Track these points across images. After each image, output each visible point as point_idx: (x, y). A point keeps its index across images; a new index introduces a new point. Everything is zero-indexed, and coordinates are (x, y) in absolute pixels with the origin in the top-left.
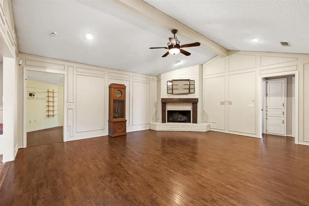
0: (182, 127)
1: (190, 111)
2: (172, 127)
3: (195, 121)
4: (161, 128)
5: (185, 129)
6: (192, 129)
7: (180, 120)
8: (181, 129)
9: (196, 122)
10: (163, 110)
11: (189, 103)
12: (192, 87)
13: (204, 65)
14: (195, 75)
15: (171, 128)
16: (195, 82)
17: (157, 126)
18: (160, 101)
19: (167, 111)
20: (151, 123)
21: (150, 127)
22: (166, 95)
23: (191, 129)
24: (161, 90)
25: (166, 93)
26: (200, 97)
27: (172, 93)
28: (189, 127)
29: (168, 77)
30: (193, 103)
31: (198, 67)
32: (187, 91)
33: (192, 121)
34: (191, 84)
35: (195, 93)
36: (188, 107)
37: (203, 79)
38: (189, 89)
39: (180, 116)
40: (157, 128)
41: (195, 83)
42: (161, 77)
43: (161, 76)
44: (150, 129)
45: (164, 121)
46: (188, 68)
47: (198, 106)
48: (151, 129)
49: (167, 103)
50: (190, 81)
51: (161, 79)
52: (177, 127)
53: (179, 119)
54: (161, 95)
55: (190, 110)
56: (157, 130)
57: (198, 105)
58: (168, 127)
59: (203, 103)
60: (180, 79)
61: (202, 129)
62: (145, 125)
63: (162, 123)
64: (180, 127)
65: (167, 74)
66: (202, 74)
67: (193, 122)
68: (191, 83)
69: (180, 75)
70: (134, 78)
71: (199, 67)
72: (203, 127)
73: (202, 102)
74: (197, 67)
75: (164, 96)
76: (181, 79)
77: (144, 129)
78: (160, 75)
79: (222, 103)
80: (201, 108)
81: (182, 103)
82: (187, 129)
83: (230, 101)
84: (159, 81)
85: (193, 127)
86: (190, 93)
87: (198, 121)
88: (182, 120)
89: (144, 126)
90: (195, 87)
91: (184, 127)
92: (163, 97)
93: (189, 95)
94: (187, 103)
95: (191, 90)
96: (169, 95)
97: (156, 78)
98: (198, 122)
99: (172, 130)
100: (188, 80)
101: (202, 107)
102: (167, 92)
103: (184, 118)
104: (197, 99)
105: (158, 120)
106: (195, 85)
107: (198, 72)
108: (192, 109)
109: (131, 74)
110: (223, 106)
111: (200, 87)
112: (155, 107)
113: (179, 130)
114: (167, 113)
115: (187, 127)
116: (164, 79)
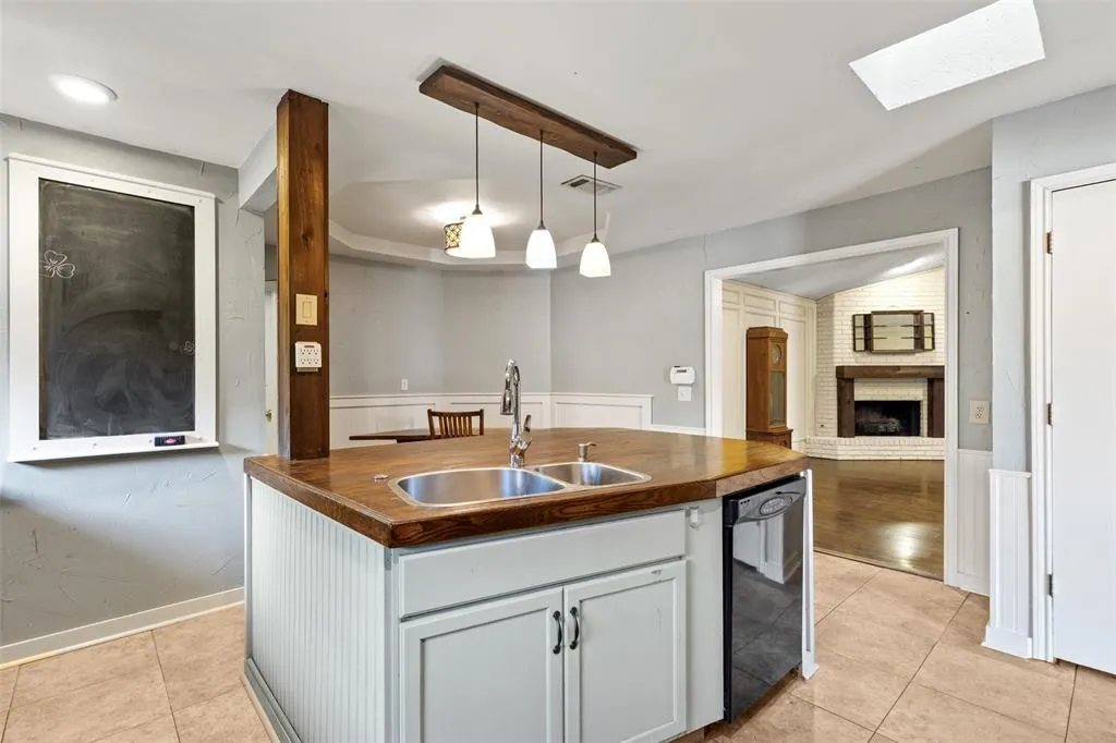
0: (914, 448)
1: (917, 404)
3: (936, 430)
4: (854, 453)
7: (886, 428)
10: (845, 401)
11: (918, 380)
14: (934, 298)
16: (936, 317)
18: (833, 373)
19: (853, 403)
22: (849, 356)
24: (836, 342)
25: (851, 351)
29: (855, 304)
30: (929, 379)
32: (910, 345)
35: (937, 349)
36: (916, 392)
41: (937, 322)
42: (836, 304)
43: (835, 299)
45: (843, 432)
49: (859, 380)
50: (924, 316)
51: (835, 309)
53: (881, 427)
54: (835, 356)
55: (919, 398)
56: (840, 458)
63: (839, 436)
64: (908, 448)
65: (851, 293)
67: (931, 434)
68: (924, 320)
70: (781, 309)
75: (845, 360)
76: (895, 309)
78: (833, 298)
82: (928, 453)
84: (824, 315)
90: (936, 332)
91: (919, 448)
92: (839, 362)
93: (918, 355)
96: (858, 355)
97: (815, 306)
98: (945, 436)
99: (883, 458)
100: (917, 312)
102: (852, 346)
103: (894, 423)
104: (942, 368)
105: (822, 430)
106: (936, 327)
108: (926, 397)
109: (777, 298)
115: (929, 448)
116: (843, 309)
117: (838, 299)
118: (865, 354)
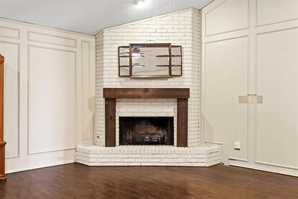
0: (152, 156)
1: (172, 118)
2: (126, 156)
3: (183, 142)
4: (103, 160)
5: (159, 160)
6: (175, 160)
7: (151, 139)
8: (149, 160)
9: (185, 145)
10: (109, 117)
11: (170, 100)
12: (175, 61)
13: (204, 11)
14: (183, 34)
15: (125, 160)
16: (184, 50)
17: (91, 156)
19: (117, 119)
20: (80, 147)
21: (77, 157)
22: (114, 80)
23: (171, 160)
24: (105, 69)
25: (117, 76)
26: (195, 84)
27: (128, 74)
28: (168, 156)
29: (120, 38)
30: (178, 99)
31: (191, 15)
32: (166, 72)
33: (175, 141)
34: (174, 56)
35: (184, 76)
36: (167, 110)
37: (201, 43)
38: (170, 66)
39: (152, 129)
40: (91, 160)
41: (184, 54)
42: (105, 38)
43: (105, 34)
44: (76, 163)
45: (110, 142)
46: (168, 18)
47: (189, 107)
48: (78, 161)
49: (120, 100)
50: (172, 49)
51: (105, 42)
52: (139, 156)
53: (147, 137)
54: (105, 80)
55: (171, 115)
56: (91, 164)
57: (189, 103)
58: (117, 156)
59: (201, 100)
60: (149, 42)
61: (196, 160)
62: (62, 152)
63: (106, 146)
64: (147, 156)
65: (118, 29)
66: (200, 31)
67: (179, 145)
68: (174, 52)
69: (149, 34)
70: (30, 38)
71: (193, 14)
72: (199, 156)
73: (200, 97)
74: (189, 14)
75: (111, 84)
76: (152, 42)
77: (62, 162)
78: (103, 33)
79: (243, 100)
80: (197, 111)
81: (154, 100)
82: (163, 160)
83: (259, 94)
84: (99, 47)
85: (177, 156)
86: (171, 76)
87: (189, 141)
88: (155, 138)
89: (61, 154)
90: (184, 61)
91: (156, 156)
92: (107, 85)
93: (169, 80)
94: (166, 100)
95: (173, 68)
96: (123, 79)
97: (93, 40)
98: (189, 145)
99: (126, 164)
100: (168, 45)
101: (200, 109)
102: (117, 72)
104: (188, 90)
105: (98, 140)
106: (184, 57)
107: (190, 27)
108: (176, 114)
109: (24, 28)
110: (245, 105)
111: (195, 62)
112: (90, 108)
113: (143, 164)
114: (117, 122)
115: (164, 156)
116: (111, 42)
117: (107, 35)
118: (129, 79)
